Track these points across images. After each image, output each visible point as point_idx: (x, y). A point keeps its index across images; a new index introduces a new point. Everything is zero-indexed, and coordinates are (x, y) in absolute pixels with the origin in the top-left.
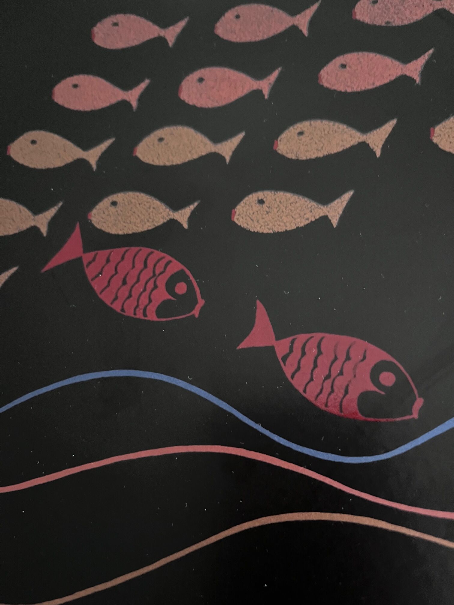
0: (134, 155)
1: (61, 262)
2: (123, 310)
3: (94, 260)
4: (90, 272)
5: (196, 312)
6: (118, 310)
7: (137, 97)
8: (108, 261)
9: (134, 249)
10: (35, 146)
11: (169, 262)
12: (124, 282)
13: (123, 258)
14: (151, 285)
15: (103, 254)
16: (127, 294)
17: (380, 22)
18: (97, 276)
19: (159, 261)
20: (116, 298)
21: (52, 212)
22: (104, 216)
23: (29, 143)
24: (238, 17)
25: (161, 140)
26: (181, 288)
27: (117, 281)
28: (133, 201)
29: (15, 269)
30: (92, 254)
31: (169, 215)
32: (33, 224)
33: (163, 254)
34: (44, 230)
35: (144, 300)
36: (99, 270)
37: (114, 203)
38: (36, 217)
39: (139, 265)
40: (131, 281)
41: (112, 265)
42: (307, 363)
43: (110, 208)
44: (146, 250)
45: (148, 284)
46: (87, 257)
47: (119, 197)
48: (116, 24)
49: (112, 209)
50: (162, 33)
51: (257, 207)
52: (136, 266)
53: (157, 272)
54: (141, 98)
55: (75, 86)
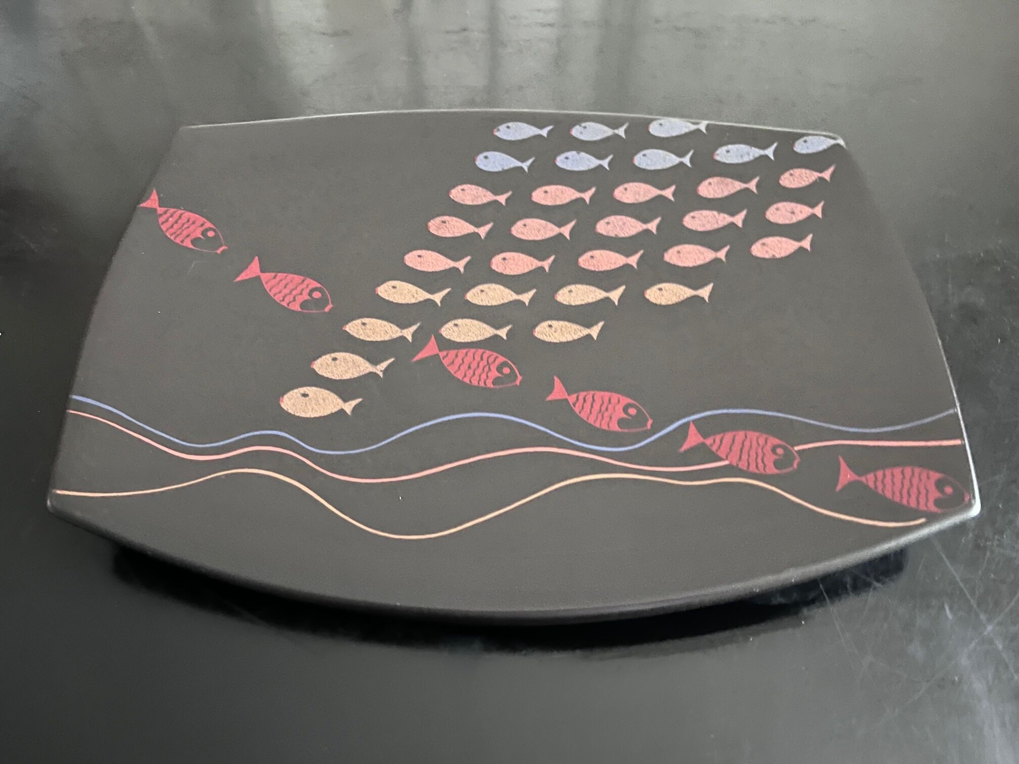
0: (465, 299)
1: (424, 356)
2: (470, 382)
3: (447, 355)
4: (445, 362)
5: (518, 383)
6: (468, 382)
7: (463, 266)
8: (457, 356)
9: (473, 350)
10: (395, 289)
11: (497, 357)
12: (469, 367)
13: (466, 355)
14: (487, 369)
15: (452, 353)
16: (472, 374)
18: (451, 364)
19: (490, 356)
20: (465, 376)
21: (414, 328)
22: (450, 332)
23: (390, 287)
24: (525, 225)
25: (482, 291)
26: (506, 371)
27: (464, 367)
28: (468, 324)
29: (392, 359)
30: (445, 353)
31: (493, 332)
32: (401, 334)
33: (491, 353)
34: (409, 338)
35: (484, 376)
36: (452, 361)
37: (456, 325)
38: (403, 331)
39: (478, 358)
40: (474, 366)
41: (460, 358)
42: (588, 405)
43: (453, 328)
44: (480, 351)
45: (485, 369)
46: (442, 354)
47: (459, 321)
48: (444, 222)
49: (455, 329)
50: (476, 230)
51: (548, 329)
52: (475, 359)
53: (490, 362)
54: (466, 267)
55: (420, 256)
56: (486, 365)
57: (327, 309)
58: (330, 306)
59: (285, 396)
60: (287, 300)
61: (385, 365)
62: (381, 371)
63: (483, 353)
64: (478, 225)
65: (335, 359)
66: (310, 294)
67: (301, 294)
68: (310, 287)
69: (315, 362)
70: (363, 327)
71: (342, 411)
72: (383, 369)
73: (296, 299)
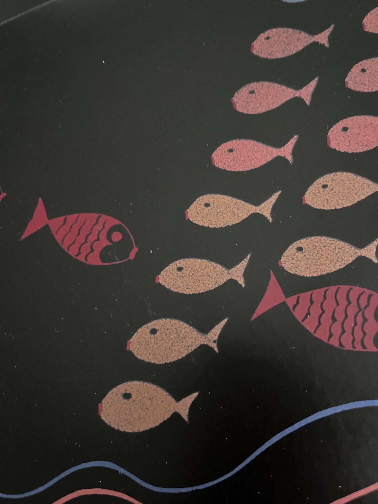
0: (304, 204)
1: (267, 307)
2: (341, 345)
3: (298, 302)
4: (299, 314)
6: (337, 345)
7: (290, 151)
8: (312, 302)
9: (333, 289)
10: (209, 208)
11: (370, 296)
12: (334, 320)
13: (325, 298)
14: (360, 319)
15: (305, 297)
16: (340, 330)
18: (306, 317)
19: (360, 295)
20: (331, 335)
21: (244, 263)
22: (294, 262)
23: (203, 206)
24: (363, 70)
25: (325, 186)
27: (326, 319)
28: (317, 244)
29: (226, 320)
30: (294, 298)
31: (356, 253)
32: (229, 277)
33: (362, 289)
34: (241, 282)
35: (358, 334)
36: (307, 311)
37: (300, 249)
38: (230, 271)
39: (343, 302)
40: (340, 317)
41: (317, 305)
43: (297, 254)
44: (344, 288)
45: (358, 319)
46: (291, 301)
47: (303, 242)
48: (252, 92)
49: (300, 254)
50: (297, 94)
52: (339, 303)
53: (362, 306)
54: (294, 153)
55: (231, 151)
56: (358, 312)
57: (132, 256)
58: (135, 250)
59: (104, 401)
60: (84, 254)
61: (217, 330)
62: (214, 342)
63: (349, 291)
64: (298, 87)
65: (154, 331)
66: (109, 238)
67: (98, 239)
68: (108, 226)
69: (131, 340)
70: (180, 273)
71: (176, 416)
72: (216, 338)
73: (94, 248)
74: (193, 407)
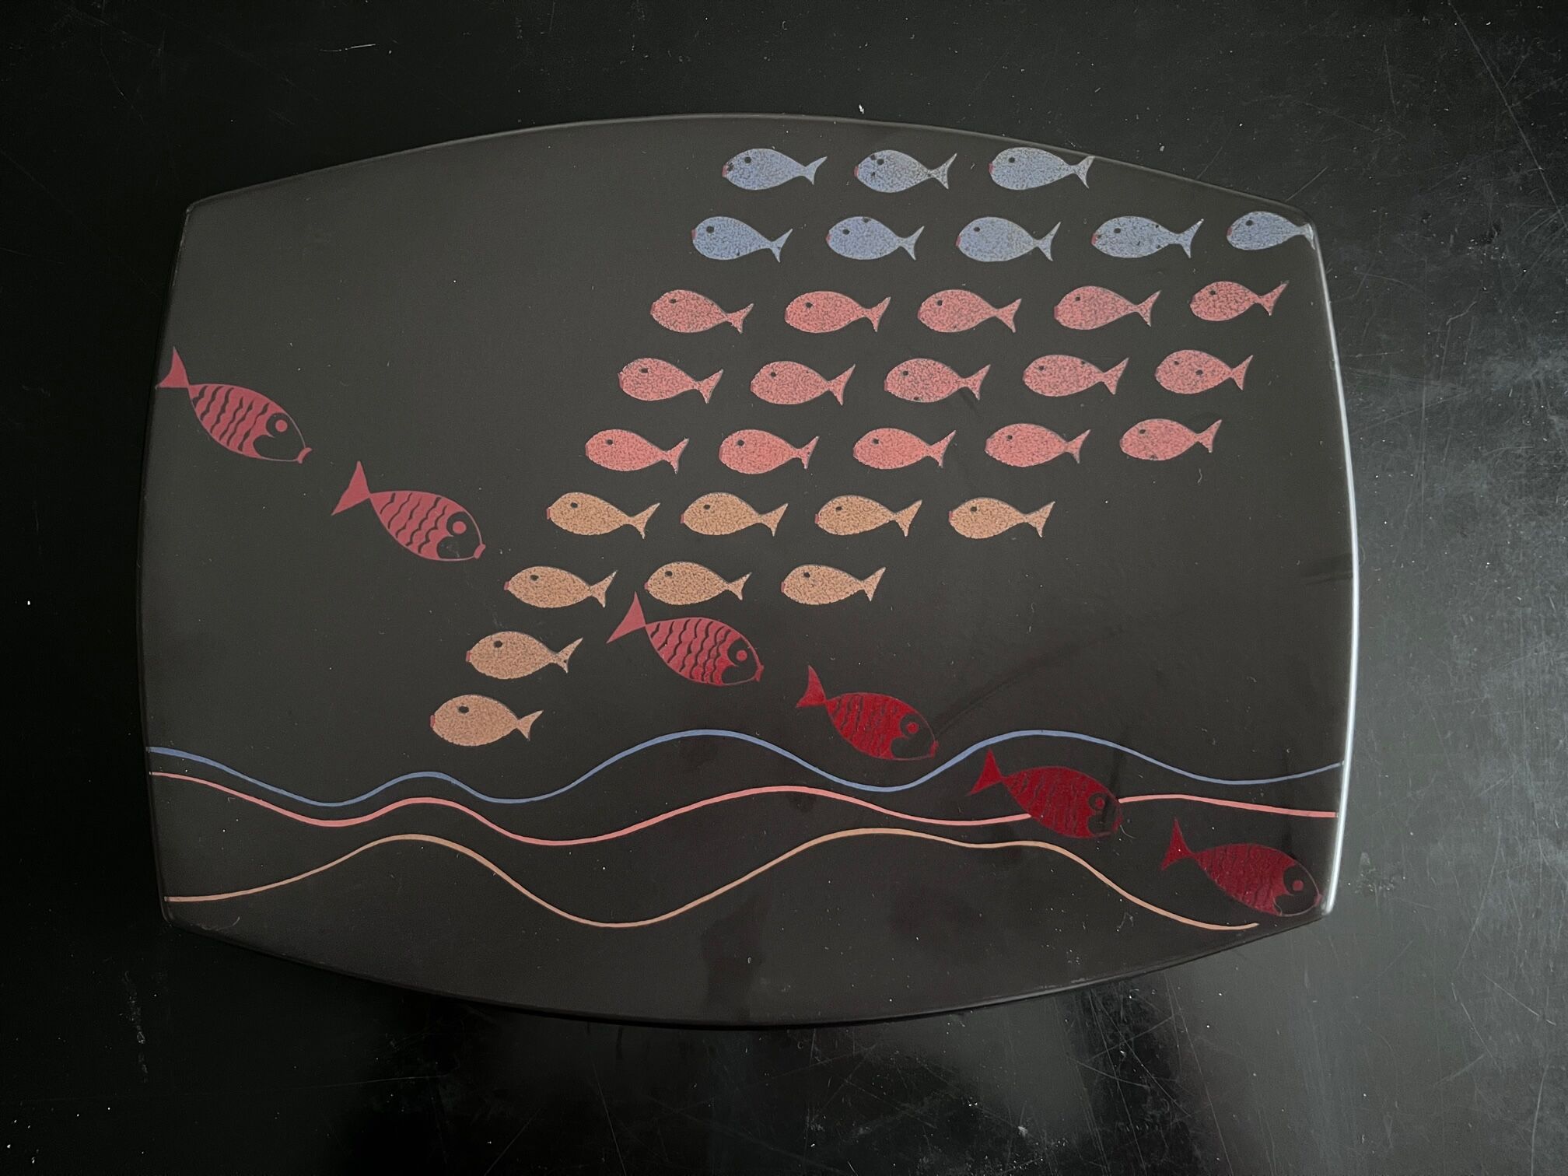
0: (681, 522)
1: (625, 632)
2: (691, 676)
3: (657, 630)
4: (655, 642)
5: (757, 677)
6: (687, 677)
7: (677, 458)
8: (671, 631)
9: (694, 620)
10: (576, 509)
11: (729, 631)
13: (685, 629)
14: (714, 653)
15: (665, 625)
16: (693, 661)
17: (909, 397)
18: (663, 645)
19: (720, 629)
20: (683, 666)
21: (608, 581)
22: (660, 586)
23: (569, 506)
24: (773, 375)
25: (706, 507)
26: (742, 655)
27: (682, 650)
28: (687, 571)
29: (580, 640)
30: (655, 625)
31: (724, 586)
32: (589, 595)
33: (722, 624)
34: (602, 601)
35: (710, 668)
36: (664, 640)
37: (669, 574)
38: (592, 587)
39: (701, 636)
40: (695, 648)
41: (676, 633)
42: (853, 716)
43: (665, 579)
44: (706, 621)
45: (712, 653)
47: (673, 567)
48: (645, 371)
49: (668, 579)
50: (697, 386)
51: (803, 580)
52: (698, 635)
53: (718, 640)
54: (682, 460)
55: (610, 442)
56: (714, 647)
57: (477, 555)
58: (482, 547)
59: (436, 713)
60: (417, 542)
61: (570, 649)
62: (565, 661)
63: (709, 624)
64: (699, 378)
65: (498, 644)
66: (449, 528)
67: (436, 528)
68: (449, 513)
69: (471, 651)
70: (534, 582)
71: (516, 733)
72: (567, 658)
73: (430, 537)
74: (535, 726)
